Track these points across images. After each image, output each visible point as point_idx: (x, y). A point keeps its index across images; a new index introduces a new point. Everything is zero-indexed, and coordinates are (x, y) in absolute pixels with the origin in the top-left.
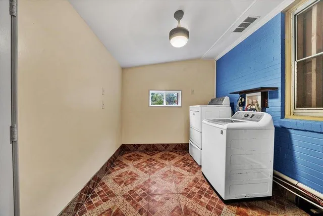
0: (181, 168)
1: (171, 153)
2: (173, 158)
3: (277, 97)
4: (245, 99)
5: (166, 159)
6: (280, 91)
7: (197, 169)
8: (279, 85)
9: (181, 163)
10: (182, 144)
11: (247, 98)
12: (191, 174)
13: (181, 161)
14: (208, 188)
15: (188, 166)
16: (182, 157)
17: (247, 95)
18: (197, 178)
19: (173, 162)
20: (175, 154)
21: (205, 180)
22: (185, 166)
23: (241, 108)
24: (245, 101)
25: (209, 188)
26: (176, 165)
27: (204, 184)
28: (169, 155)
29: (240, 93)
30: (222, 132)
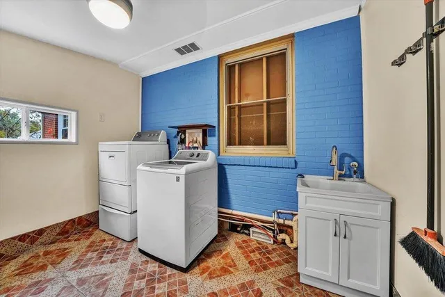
0: (95, 264)
1: (52, 248)
2: (63, 254)
3: (214, 136)
4: (185, 135)
5: (43, 268)
6: (217, 129)
7: (127, 248)
8: (216, 125)
9: (89, 255)
10: (80, 218)
11: (187, 135)
12: (119, 263)
13: (87, 252)
14: (157, 269)
15: (108, 253)
16: (88, 242)
17: (187, 131)
18: (133, 265)
19: (68, 262)
20: (66, 245)
21: (148, 259)
22: (101, 257)
23: (180, 147)
24: (185, 137)
25: (159, 267)
26: (80, 264)
27: (149, 265)
28: (46, 253)
29: (178, 128)
30: (178, 179)
